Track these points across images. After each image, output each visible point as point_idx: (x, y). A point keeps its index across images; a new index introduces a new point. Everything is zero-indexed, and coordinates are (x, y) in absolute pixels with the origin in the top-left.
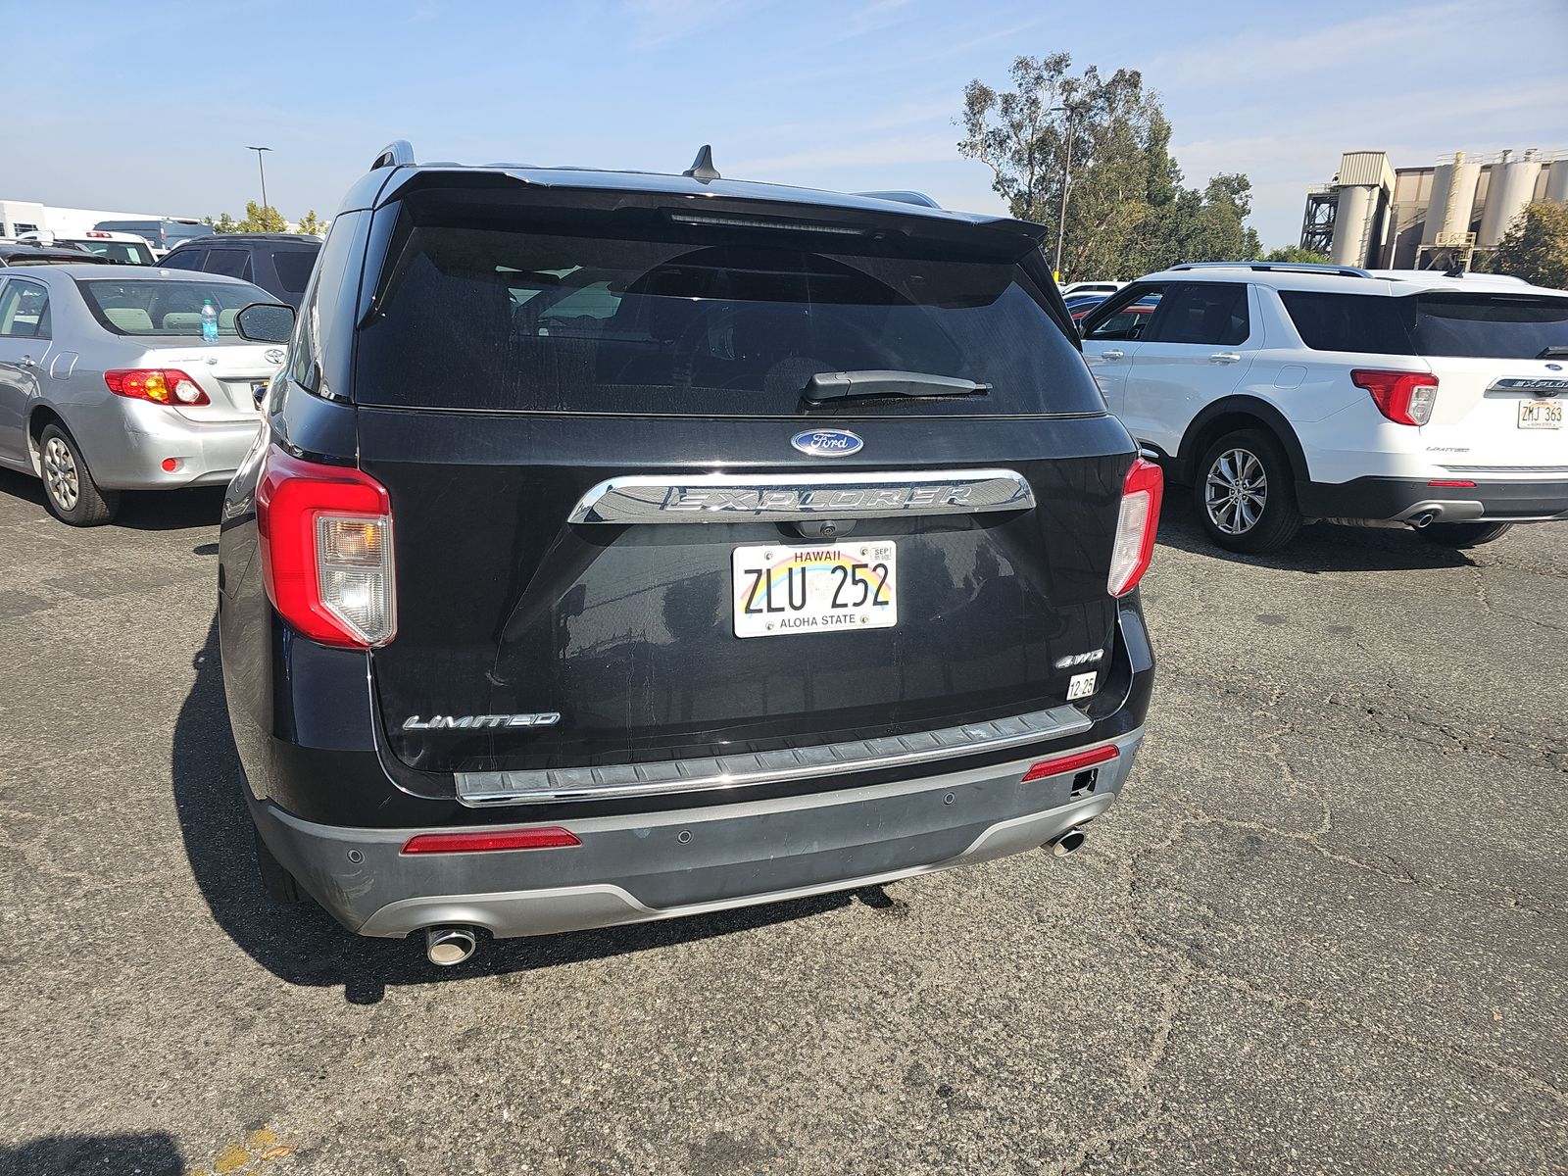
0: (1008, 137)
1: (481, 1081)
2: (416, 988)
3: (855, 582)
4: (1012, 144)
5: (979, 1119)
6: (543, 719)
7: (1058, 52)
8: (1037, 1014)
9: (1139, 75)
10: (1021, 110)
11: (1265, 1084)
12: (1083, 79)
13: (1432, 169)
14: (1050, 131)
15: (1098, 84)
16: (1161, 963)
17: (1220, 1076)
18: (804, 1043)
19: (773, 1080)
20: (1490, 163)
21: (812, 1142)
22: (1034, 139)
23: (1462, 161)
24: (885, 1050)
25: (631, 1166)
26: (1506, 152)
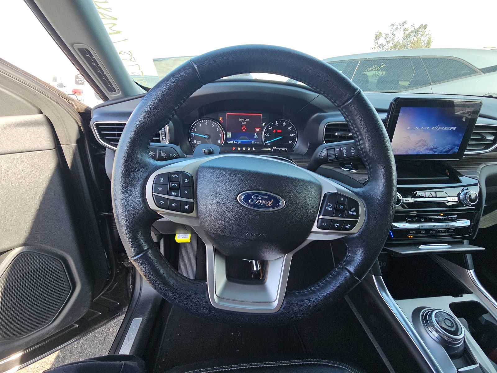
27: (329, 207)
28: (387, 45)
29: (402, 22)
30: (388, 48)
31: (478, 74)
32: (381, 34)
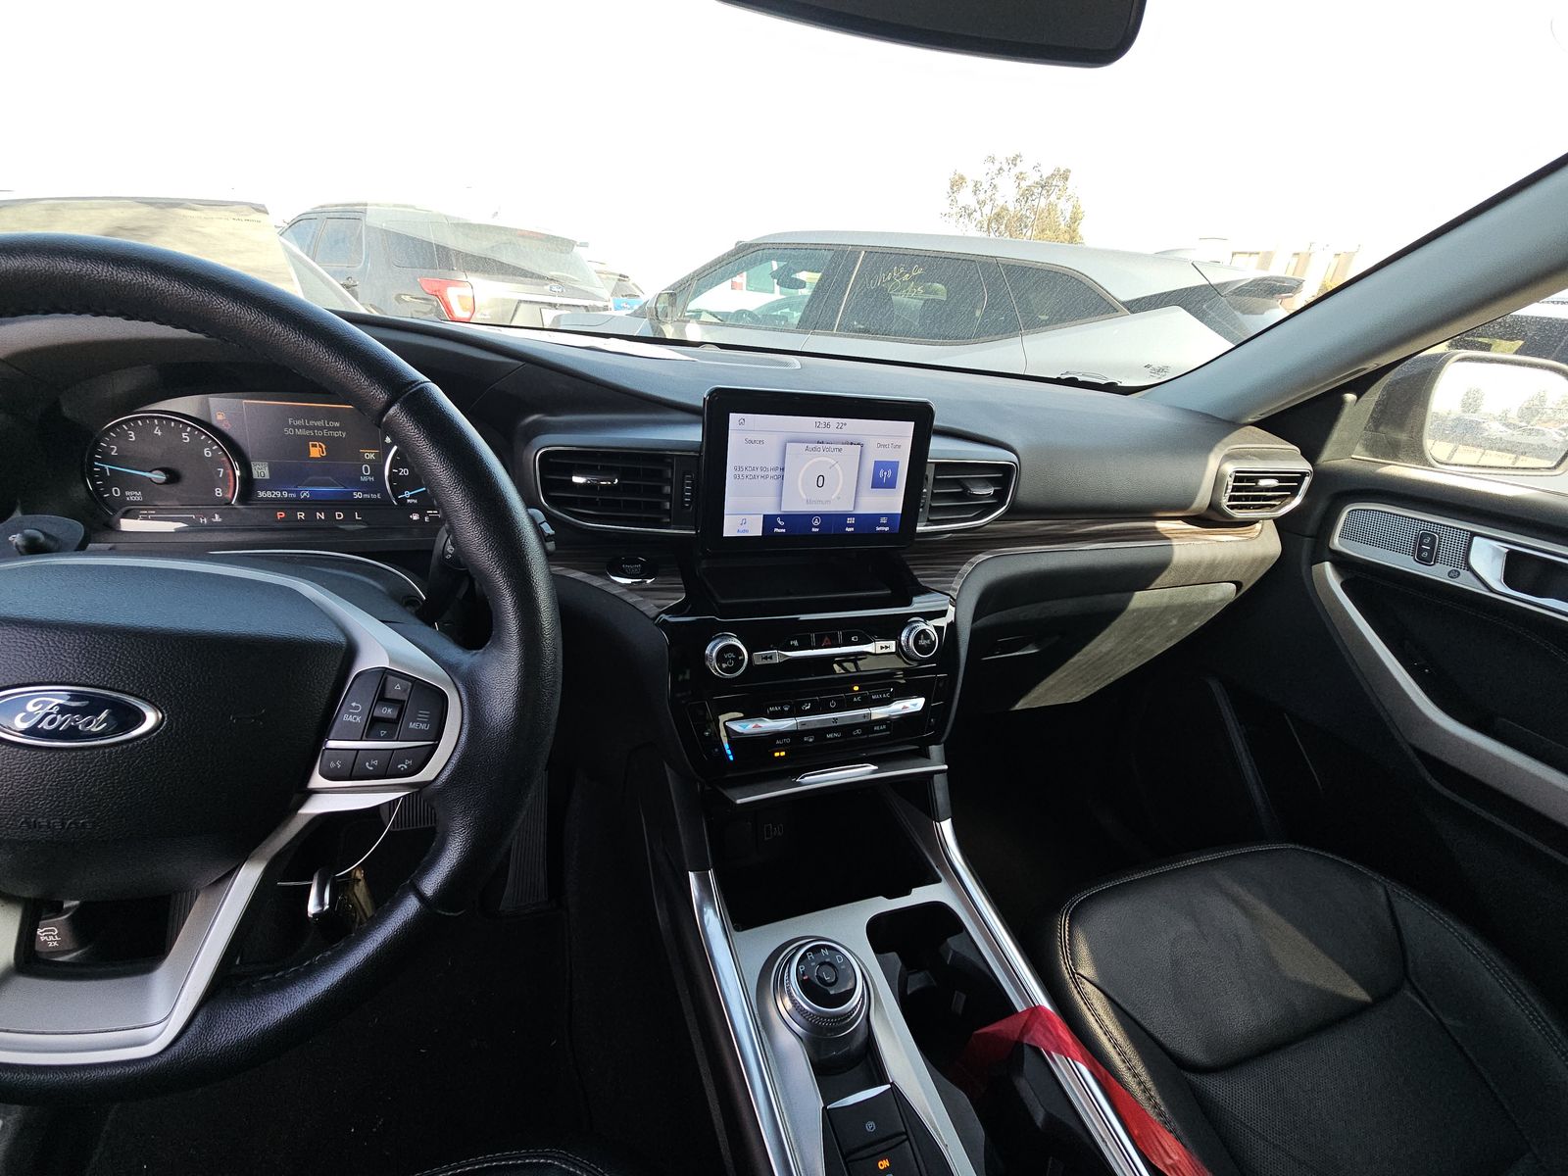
27: (353, 714)
28: (979, 212)
29: (1011, 156)
30: (981, 219)
31: (1119, 314)
32: (962, 178)
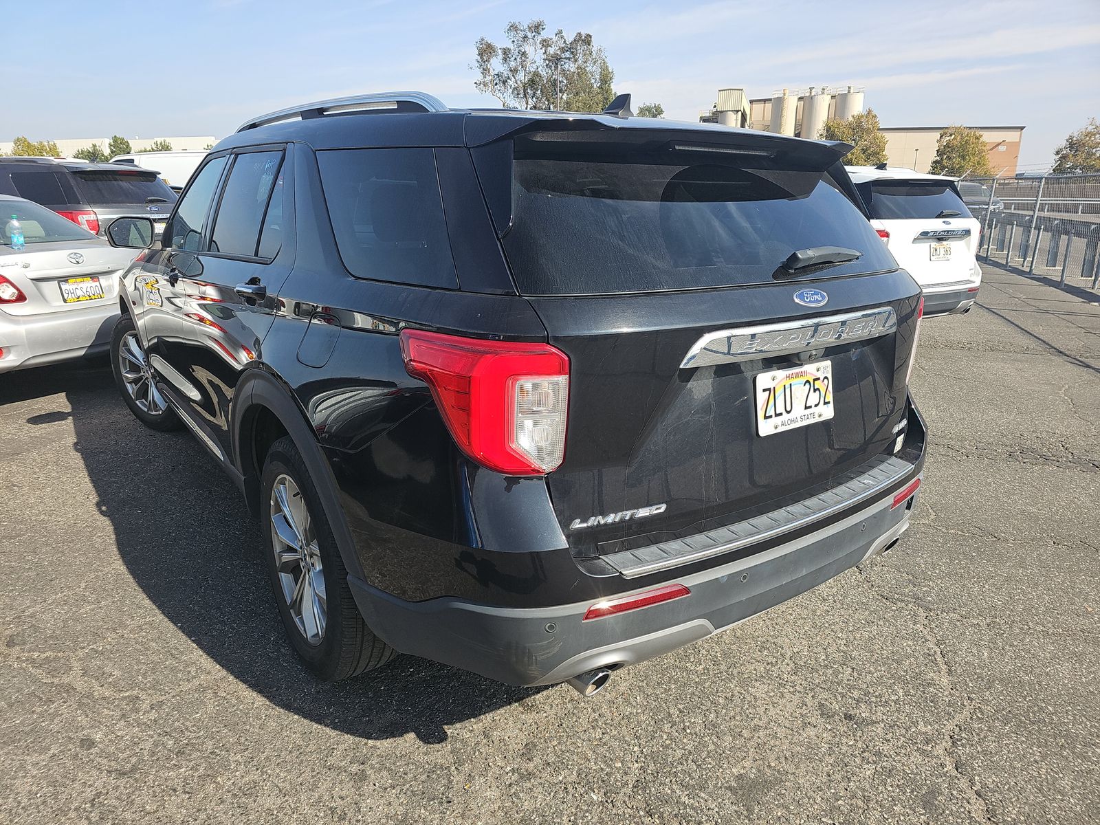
0: (509, 78)
1: (561, 778)
2: (466, 723)
3: (815, 390)
4: (511, 82)
5: (879, 729)
6: (657, 509)
7: (536, 19)
8: (865, 658)
9: (591, 37)
10: (516, 59)
11: (1009, 672)
12: (555, 39)
13: (770, 100)
14: (536, 74)
15: (565, 42)
16: (907, 613)
17: (985, 672)
18: (747, 706)
19: (746, 733)
20: (803, 95)
21: (797, 767)
22: (526, 80)
23: (787, 95)
24: (796, 699)
25: (702, 811)
26: (811, 89)
